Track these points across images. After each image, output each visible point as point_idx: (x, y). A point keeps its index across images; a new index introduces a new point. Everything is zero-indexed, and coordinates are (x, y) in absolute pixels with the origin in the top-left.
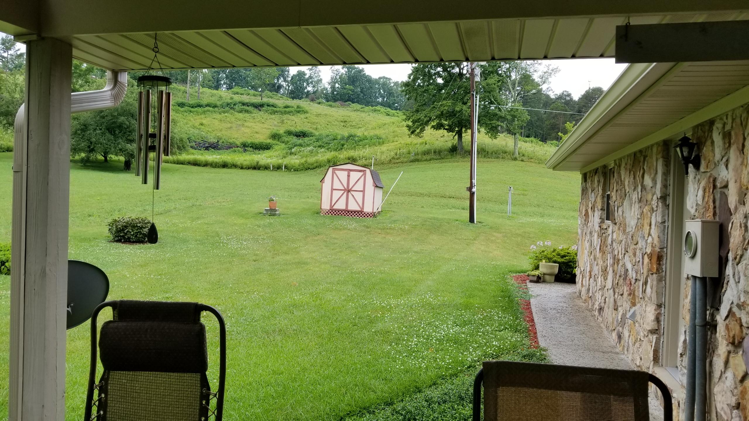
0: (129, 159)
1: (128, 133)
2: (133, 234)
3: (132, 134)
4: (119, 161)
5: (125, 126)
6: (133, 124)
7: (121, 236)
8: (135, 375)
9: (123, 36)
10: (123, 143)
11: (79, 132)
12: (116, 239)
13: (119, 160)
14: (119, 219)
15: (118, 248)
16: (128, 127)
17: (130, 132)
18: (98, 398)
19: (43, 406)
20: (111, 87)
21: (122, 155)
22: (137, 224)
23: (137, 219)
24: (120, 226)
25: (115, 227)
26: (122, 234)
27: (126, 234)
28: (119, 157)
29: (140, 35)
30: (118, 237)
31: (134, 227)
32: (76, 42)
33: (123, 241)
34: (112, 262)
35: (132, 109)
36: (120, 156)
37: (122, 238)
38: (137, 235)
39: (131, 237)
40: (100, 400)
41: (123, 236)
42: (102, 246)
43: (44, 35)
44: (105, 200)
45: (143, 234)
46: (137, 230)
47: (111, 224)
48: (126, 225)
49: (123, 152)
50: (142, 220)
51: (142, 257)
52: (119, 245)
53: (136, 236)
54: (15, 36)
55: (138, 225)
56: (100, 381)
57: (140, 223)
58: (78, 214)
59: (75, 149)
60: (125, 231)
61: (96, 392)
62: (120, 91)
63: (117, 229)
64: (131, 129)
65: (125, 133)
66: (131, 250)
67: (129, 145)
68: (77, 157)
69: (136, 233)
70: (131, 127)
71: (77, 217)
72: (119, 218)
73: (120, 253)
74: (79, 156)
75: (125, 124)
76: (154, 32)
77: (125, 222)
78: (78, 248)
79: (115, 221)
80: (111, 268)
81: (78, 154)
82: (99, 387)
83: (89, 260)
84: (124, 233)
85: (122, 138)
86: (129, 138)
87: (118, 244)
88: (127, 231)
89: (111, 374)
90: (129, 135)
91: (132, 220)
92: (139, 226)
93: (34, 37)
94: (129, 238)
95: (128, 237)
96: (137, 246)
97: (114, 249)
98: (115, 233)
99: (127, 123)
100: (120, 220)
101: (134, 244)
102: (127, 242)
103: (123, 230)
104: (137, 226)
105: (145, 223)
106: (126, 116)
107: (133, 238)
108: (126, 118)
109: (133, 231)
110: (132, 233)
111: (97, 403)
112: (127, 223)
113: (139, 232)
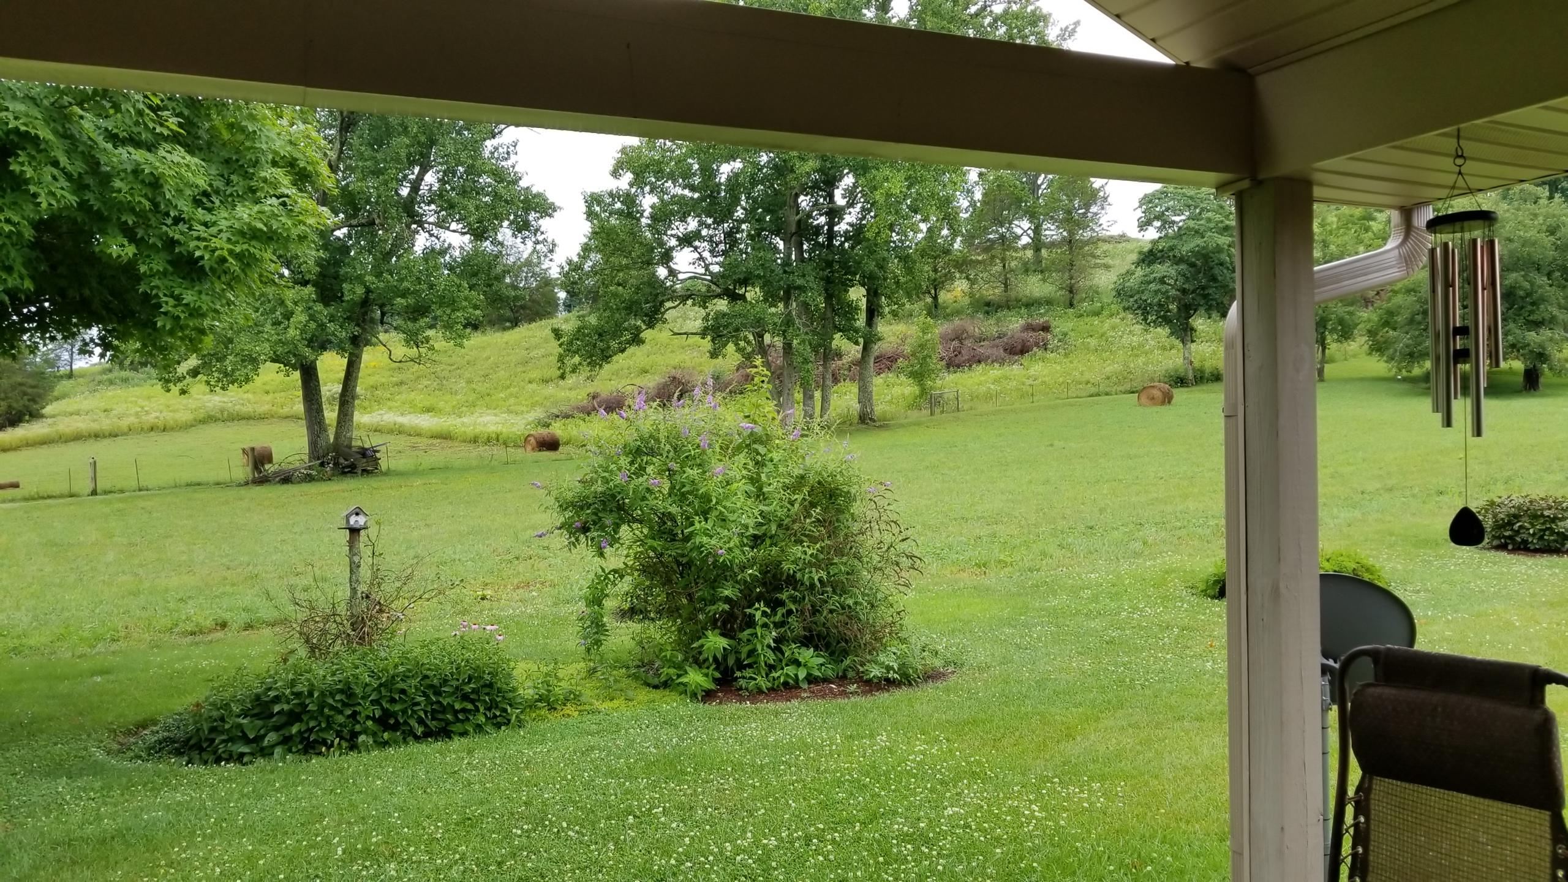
0: (1534, 366)
1: (1529, 308)
2: (1534, 534)
3: (1538, 309)
4: (1511, 371)
5: (1522, 293)
6: (1540, 287)
7: (1505, 537)
8: (1418, 792)
9: (1394, 147)
10: (1518, 331)
11: (1419, 318)
12: (1495, 543)
13: (1510, 368)
14: (1499, 500)
15: (1500, 562)
16: (1529, 294)
17: (1533, 304)
18: (1352, 822)
19: (1282, 828)
20: (1400, 240)
21: (1517, 358)
22: (1542, 510)
23: (1542, 499)
24: (1502, 516)
25: (1490, 516)
26: (1507, 534)
27: (1518, 532)
28: (1511, 362)
29: (1430, 138)
30: (1499, 538)
31: (1535, 517)
32: (1318, 176)
33: (1510, 547)
34: (1483, 591)
35: (1535, 252)
36: (1513, 359)
37: (1508, 541)
38: (1544, 535)
39: (1530, 540)
40: (1356, 825)
41: (1510, 537)
42: (1462, 558)
43: (1261, 177)
44: (1476, 458)
45: (1558, 534)
46: (1543, 524)
47: (1483, 511)
48: (1517, 512)
49: (1518, 351)
50: (1554, 502)
51: (1554, 585)
52: (1502, 555)
53: (1541, 538)
54: (1217, 189)
55: (1546, 513)
56: (1357, 791)
57: (1550, 509)
58: (1416, 490)
59: (1411, 355)
60: (1516, 527)
61: (1350, 810)
62: (1417, 245)
63: (1497, 521)
64: (1535, 296)
65: (1522, 308)
66: (1530, 567)
67: (1533, 333)
68: (1417, 371)
69: (1540, 530)
70: (1536, 292)
71: (1414, 496)
72: (1500, 497)
73: (1502, 573)
74: (1421, 367)
75: (1520, 288)
76: (1455, 127)
77: (1513, 507)
78: (1411, 560)
79: (1492, 503)
80: (1479, 605)
81: (1418, 363)
82: (1355, 802)
83: (1431, 585)
84: (1512, 530)
85: (1515, 321)
86: (1531, 318)
87: (1498, 553)
88: (1520, 527)
89: (1374, 781)
90: (1531, 312)
91: (1531, 502)
92: (1548, 516)
93: (1245, 184)
94: (1525, 542)
95: (1523, 540)
96: (1545, 560)
97: (1490, 564)
98: (1493, 530)
99: (1527, 285)
100: (1502, 503)
101: (1538, 556)
102: (1522, 550)
103: (1510, 524)
104: (1542, 515)
105: (1562, 509)
106: (1523, 270)
107: (1535, 541)
108: (1523, 273)
109: (1533, 526)
110: (1531, 531)
111: (1352, 831)
112: (1519, 508)
113: (1547, 529)
